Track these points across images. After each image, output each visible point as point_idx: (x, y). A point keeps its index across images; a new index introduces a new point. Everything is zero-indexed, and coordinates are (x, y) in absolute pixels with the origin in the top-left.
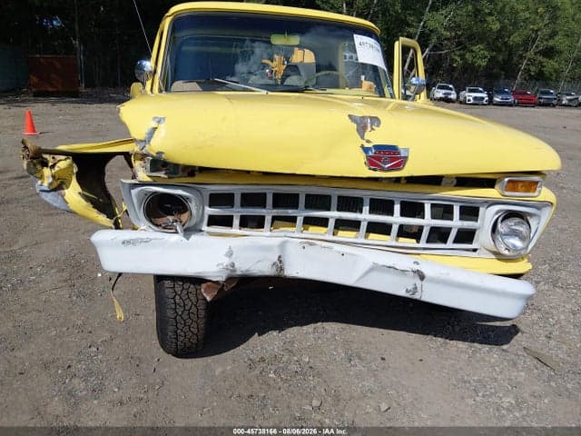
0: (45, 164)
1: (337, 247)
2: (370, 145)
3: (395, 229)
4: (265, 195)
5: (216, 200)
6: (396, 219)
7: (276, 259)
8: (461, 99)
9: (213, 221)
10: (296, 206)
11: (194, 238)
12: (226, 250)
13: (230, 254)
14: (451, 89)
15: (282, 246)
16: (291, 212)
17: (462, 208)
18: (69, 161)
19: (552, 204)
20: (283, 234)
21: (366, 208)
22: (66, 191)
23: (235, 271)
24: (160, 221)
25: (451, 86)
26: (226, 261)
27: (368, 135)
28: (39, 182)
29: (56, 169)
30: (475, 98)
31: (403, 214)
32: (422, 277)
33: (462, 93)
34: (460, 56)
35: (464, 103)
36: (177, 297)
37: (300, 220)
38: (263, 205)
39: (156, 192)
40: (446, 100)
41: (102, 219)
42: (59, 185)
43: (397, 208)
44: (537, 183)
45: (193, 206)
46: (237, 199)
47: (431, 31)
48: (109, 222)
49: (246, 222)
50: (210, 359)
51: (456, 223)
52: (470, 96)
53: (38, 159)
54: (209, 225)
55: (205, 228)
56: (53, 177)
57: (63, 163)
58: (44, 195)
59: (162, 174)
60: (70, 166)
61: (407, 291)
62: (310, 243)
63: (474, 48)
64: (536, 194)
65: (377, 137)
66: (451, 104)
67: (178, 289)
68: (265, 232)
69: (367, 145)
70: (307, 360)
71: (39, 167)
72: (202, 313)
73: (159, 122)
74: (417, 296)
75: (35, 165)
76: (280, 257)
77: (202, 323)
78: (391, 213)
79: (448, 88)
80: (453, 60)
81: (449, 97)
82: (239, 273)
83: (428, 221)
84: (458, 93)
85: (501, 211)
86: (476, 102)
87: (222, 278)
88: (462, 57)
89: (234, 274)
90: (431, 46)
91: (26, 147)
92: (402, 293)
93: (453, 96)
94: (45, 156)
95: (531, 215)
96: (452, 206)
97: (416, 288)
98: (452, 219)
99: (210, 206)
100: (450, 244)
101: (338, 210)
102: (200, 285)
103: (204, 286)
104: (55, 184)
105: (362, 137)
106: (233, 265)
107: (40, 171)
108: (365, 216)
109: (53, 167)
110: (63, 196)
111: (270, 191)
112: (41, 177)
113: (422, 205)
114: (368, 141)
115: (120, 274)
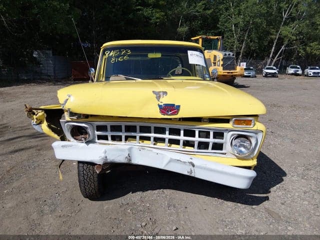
0: (34, 114)
1: (155, 150)
2: (162, 104)
3: (181, 143)
4: (121, 126)
5: (99, 128)
6: (182, 138)
7: (127, 155)
8: (306, 73)
9: (100, 137)
10: (135, 131)
11: (91, 145)
12: (103, 150)
13: (105, 152)
14: (299, 68)
15: (130, 149)
16: (133, 134)
17: (214, 133)
18: (43, 113)
19: (262, 131)
20: (131, 144)
21: (167, 132)
22: (42, 125)
23: (107, 160)
24: (78, 137)
25: (298, 66)
26: (103, 155)
27: (161, 100)
28: (33, 121)
29: (38, 116)
30: (314, 73)
31: (185, 135)
32: (193, 166)
33: (306, 70)
34: (303, 49)
35: (307, 75)
36: (85, 171)
37: (138, 138)
38: (121, 131)
39: (74, 125)
40: (296, 74)
41: (56, 136)
42: (40, 123)
43: (182, 132)
44: (251, 121)
45: (89, 131)
46: (109, 128)
47: (285, 37)
48: (58, 138)
49: (114, 138)
50: (104, 202)
51: (211, 140)
52: (310, 72)
53: (31, 112)
54: (98, 139)
55: (97, 141)
56: (37, 119)
57: (41, 113)
58: (35, 127)
59: (75, 118)
60: (43, 114)
61: (188, 172)
62: (143, 148)
63: (311, 44)
64: (252, 126)
65: (165, 100)
66: (299, 77)
67: (85, 168)
68: (123, 143)
69: (160, 104)
70: (148, 205)
71: (32, 115)
72: (96, 179)
73: (69, 97)
74: (193, 175)
75: (30, 114)
76: (129, 154)
77: (96, 184)
78: (179, 135)
79: (296, 68)
80: (299, 52)
81: (298, 72)
82: (109, 161)
83: (197, 139)
84: (303, 70)
85: (235, 134)
86: (315, 75)
87: (101, 163)
88: (305, 50)
89: (107, 161)
90: (285, 45)
91: (26, 107)
92: (186, 173)
93: (300, 72)
94: (34, 111)
95: (251, 137)
96: (209, 132)
97: (191, 171)
98: (209, 138)
99: (97, 131)
100: (210, 150)
101: (155, 133)
102: (94, 166)
103: (96, 166)
104: (38, 122)
105: (159, 100)
106: (106, 157)
107: (33, 117)
108: (167, 136)
109: (36, 115)
110: (41, 127)
111: (123, 124)
112: (33, 119)
113: (194, 131)
114: (161, 102)
115: (63, 160)
